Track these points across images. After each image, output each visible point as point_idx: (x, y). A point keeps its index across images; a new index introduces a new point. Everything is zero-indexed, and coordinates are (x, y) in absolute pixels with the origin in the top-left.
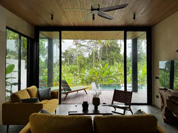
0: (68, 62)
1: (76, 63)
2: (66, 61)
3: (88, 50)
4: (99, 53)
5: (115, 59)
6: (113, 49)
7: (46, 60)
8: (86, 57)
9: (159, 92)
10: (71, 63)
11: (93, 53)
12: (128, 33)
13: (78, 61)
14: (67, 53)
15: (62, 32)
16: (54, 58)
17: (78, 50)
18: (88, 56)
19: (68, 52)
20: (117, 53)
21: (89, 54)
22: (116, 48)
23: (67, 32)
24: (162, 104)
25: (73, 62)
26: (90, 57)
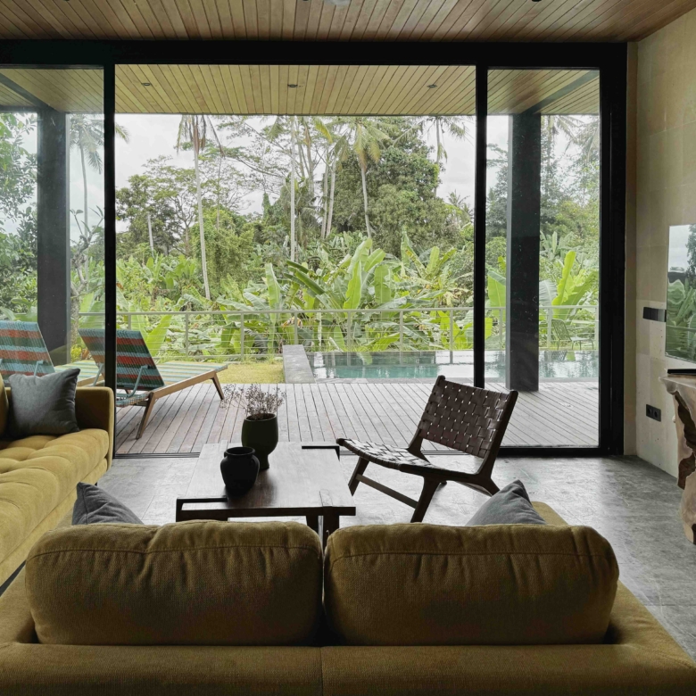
0: (147, 240)
1: (194, 244)
2: (137, 235)
3: (261, 176)
4: (318, 193)
5: (410, 225)
6: (395, 174)
7: (28, 226)
8: (250, 216)
9: (670, 388)
10: (164, 247)
11: (285, 193)
12: (494, 75)
13: (206, 238)
14: (139, 193)
15: (120, 70)
16: (72, 216)
17: (203, 179)
18: (261, 210)
19: (146, 186)
20: (421, 193)
21: (266, 197)
22: (412, 169)
23: (145, 71)
24: (681, 449)
25: (173, 240)
26: (270, 213)
